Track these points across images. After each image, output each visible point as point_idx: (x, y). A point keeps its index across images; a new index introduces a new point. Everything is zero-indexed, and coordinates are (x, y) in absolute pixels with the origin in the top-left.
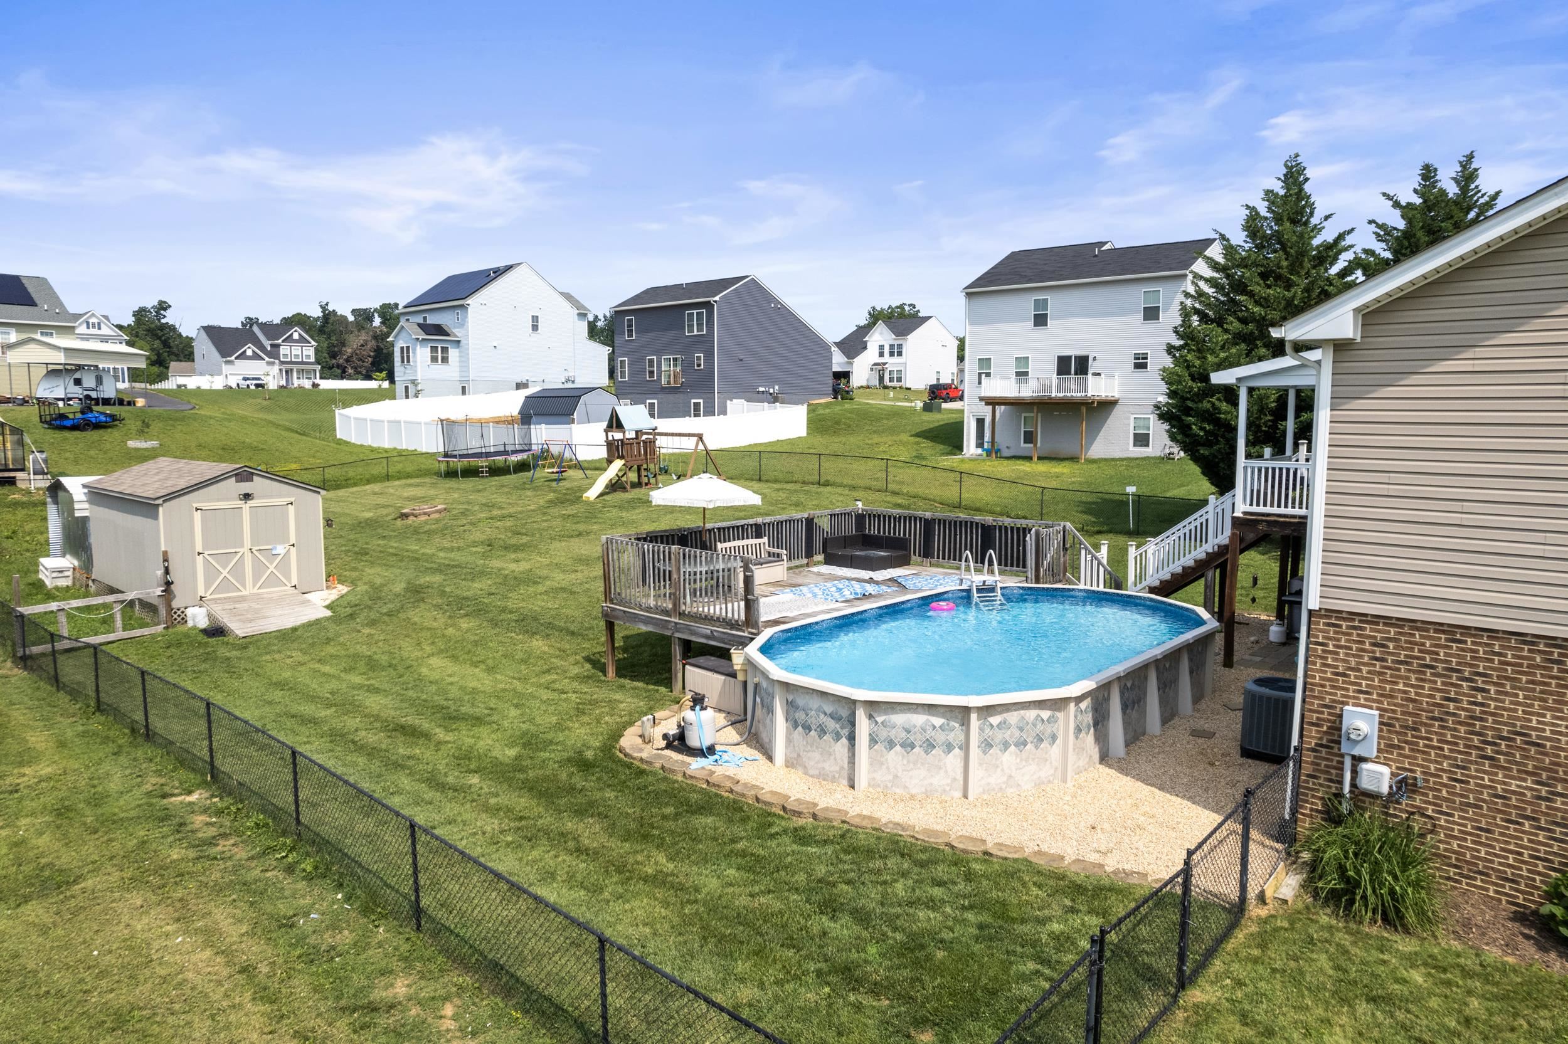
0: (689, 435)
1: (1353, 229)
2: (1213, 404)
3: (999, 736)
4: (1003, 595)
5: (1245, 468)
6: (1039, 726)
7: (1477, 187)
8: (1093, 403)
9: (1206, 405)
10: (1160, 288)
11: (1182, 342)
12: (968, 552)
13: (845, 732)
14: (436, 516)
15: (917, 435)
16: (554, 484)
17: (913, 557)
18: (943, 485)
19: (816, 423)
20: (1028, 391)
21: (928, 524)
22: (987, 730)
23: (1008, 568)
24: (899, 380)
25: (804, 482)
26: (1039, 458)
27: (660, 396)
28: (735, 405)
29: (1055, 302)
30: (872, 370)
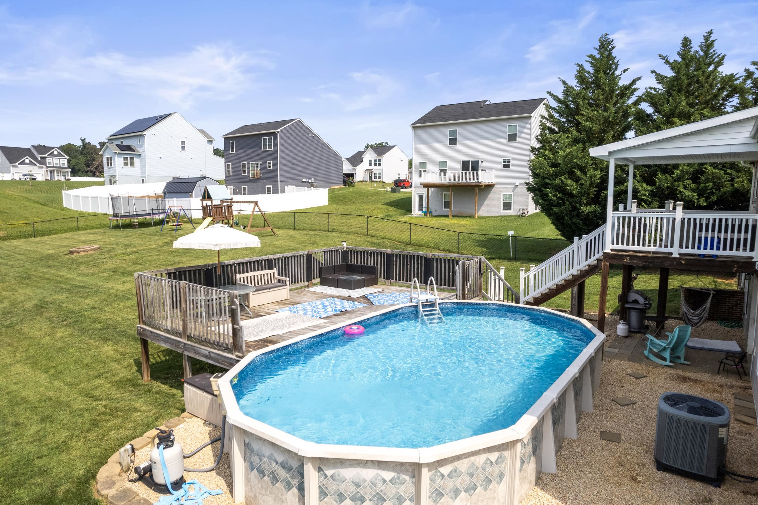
0: (250, 202)
1: (640, 78)
2: (562, 181)
3: (450, 484)
4: (440, 308)
5: (613, 218)
6: (488, 469)
7: (714, 51)
8: (482, 186)
9: (558, 181)
10: (517, 124)
11: (540, 145)
12: (416, 279)
13: (295, 482)
14: (92, 252)
15: (387, 204)
16: (174, 232)
17: (380, 279)
18: (400, 231)
19: (333, 198)
20: (447, 179)
21: (389, 257)
22: (438, 480)
23: (442, 287)
24: (379, 178)
25: (320, 230)
26: (453, 216)
27: (249, 184)
28: (290, 188)
29: (460, 132)
30: (365, 172)
